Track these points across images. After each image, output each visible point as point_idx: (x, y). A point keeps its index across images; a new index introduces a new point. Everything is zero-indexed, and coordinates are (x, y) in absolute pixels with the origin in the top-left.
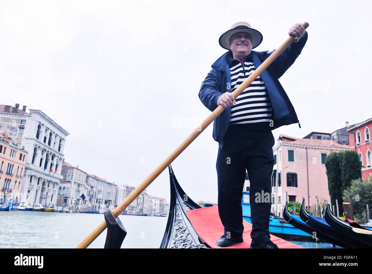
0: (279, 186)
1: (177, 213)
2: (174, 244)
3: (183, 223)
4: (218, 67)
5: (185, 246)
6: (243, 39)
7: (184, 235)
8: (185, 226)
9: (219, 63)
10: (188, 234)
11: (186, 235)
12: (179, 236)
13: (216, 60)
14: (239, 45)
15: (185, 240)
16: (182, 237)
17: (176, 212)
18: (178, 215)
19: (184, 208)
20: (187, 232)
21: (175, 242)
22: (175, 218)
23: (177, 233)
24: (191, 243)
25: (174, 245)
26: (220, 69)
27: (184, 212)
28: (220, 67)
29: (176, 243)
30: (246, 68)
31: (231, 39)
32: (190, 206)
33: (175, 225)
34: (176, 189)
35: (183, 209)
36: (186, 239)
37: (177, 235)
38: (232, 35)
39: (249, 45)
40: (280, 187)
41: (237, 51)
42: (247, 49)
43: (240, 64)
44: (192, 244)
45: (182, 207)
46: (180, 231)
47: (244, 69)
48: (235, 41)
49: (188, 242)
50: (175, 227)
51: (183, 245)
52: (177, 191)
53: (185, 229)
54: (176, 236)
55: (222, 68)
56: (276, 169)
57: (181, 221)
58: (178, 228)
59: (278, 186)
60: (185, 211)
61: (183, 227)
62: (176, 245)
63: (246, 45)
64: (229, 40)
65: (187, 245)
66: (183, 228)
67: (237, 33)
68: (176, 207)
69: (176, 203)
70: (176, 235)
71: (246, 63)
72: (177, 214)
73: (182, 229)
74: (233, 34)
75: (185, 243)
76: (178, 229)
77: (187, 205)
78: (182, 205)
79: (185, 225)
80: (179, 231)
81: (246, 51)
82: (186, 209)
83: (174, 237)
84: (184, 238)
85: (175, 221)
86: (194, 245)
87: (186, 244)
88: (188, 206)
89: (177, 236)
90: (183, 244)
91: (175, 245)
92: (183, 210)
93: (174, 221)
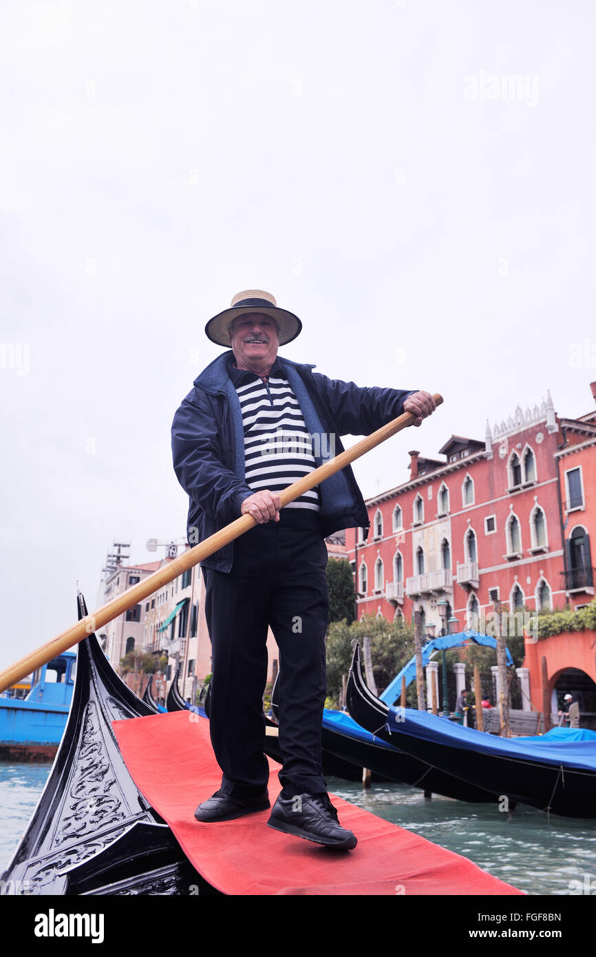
0: (193, 636)
1: (88, 724)
2: (73, 809)
3: (103, 751)
4: (210, 385)
5: (100, 815)
6: (257, 330)
7: (102, 785)
8: (105, 761)
9: (211, 377)
10: (112, 784)
11: (107, 785)
12: (89, 786)
13: (202, 371)
14: (248, 342)
15: (102, 799)
16: (94, 790)
17: (87, 721)
18: (92, 729)
19: (107, 713)
20: (109, 777)
21: (76, 805)
22: (83, 737)
23: (83, 780)
24: (117, 809)
25: (73, 812)
26: (214, 391)
27: (107, 724)
28: (215, 385)
29: (78, 807)
30: (273, 391)
31: (232, 327)
32: (125, 707)
33: (81, 756)
34: (92, 662)
35: (105, 714)
36: (106, 796)
37: (84, 784)
38: (233, 318)
39: (271, 343)
40: (194, 638)
41: (246, 355)
42: (267, 351)
43: (259, 382)
44: (118, 811)
45: (104, 710)
46: (93, 774)
47: (268, 391)
48: (242, 333)
49: (111, 804)
50: (80, 763)
51: (96, 813)
52: (94, 667)
53: (104, 768)
54: (81, 786)
55: (218, 388)
56: (188, 597)
57: (97, 747)
58: (86, 764)
59: (191, 635)
60: (110, 720)
61: (100, 762)
62: (79, 812)
63: (265, 342)
64: (229, 329)
65: (105, 811)
66: (100, 765)
67: (243, 316)
68: (88, 709)
69: (88, 699)
70: (81, 784)
71: (272, 381)
72: (88, 729)
73: (99, 767)
74: (235, 317)
75: (102, 807)
76: (87, 769)
77: (117, 704)
78: (105, 704)
79: (106, 758)
80: (90, 773)
81: (266, 356)
82: (115, 714)
83: (74, 791)
84: (100, 792)
85: (82, 746)
86: (123, 814)
87: (102, 811)
88: (118, 706)
89: (83, 787)
90: (94, 809)
91: (75, 812)
92: (104, 718)
93: (79, 745)
